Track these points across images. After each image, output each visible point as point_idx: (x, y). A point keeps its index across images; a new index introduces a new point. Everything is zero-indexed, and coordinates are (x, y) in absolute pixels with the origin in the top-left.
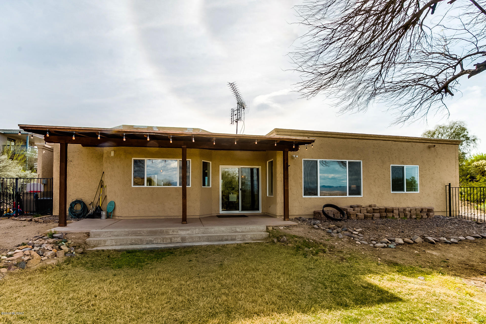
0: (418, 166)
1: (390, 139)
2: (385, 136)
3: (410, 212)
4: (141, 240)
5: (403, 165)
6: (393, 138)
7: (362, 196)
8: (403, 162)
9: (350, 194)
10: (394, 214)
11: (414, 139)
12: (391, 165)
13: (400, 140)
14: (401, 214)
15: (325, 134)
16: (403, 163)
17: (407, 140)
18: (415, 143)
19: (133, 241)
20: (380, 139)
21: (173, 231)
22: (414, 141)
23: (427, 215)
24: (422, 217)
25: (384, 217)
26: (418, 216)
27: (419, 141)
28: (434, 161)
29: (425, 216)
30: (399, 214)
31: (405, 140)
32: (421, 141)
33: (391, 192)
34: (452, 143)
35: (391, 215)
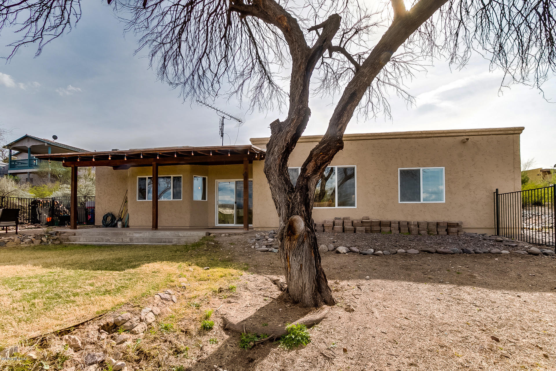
0: (444, 168)
1: (397, 137)
2: (388, 133)
3: (418, 227)
4: (102, 238)
5: (419, 168)
6: (401, 135)
7: (356, 207)
8: (418, 163)
9: (339, 205)
10: (392, 229)
11: (436, 133)
12: (399, 169)
13: (414, 136)
14: (402, 228)
15: (307, 139)
16: (418, 165)
17: (424, 135)
18: (439, 138)
19: (97, 239)
20: (382, 137)
21: (130, 234)
22: (436, 135)
23: (447, 230)
24: (438, 233)
25: (376, 231)
26: (431, 232)
27: (444, 135)
28: (473, 160)
29: (443, 232)
30: (399, 229)
31: (421, 136)
32: (448, 135)
33: (399, 202)
34: (507, 132)
35: (388, 229)
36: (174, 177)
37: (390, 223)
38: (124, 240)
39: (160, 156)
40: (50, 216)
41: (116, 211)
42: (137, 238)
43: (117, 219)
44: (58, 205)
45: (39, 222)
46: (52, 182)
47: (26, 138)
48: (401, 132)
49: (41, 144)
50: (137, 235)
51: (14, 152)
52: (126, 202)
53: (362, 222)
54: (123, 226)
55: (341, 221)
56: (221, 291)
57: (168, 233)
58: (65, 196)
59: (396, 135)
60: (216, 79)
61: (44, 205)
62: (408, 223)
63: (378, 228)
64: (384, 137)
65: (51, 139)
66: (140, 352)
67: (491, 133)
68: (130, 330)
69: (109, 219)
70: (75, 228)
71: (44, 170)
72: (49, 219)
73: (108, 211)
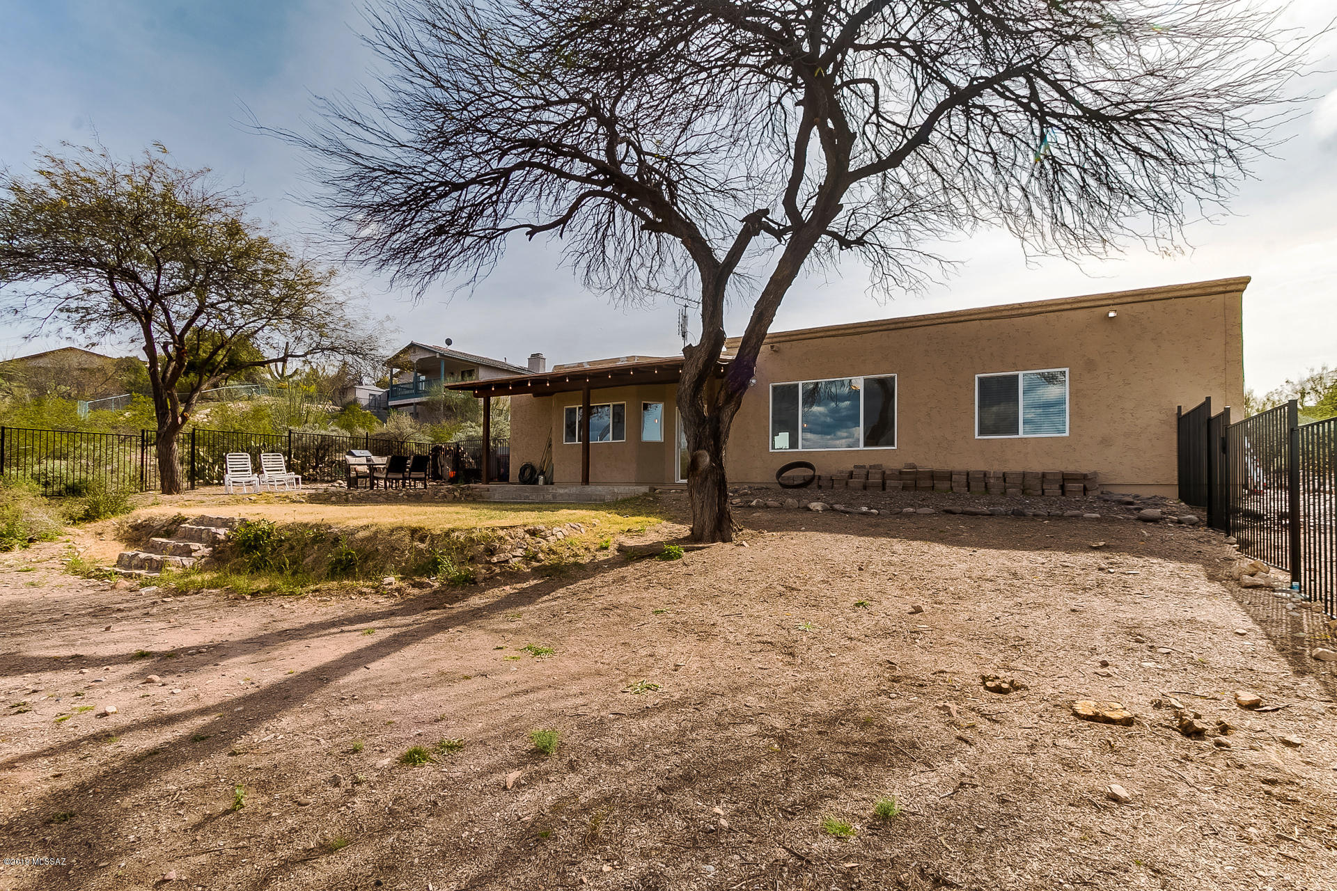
0: (1068, 369)
1: (973, 317)
3: (1004, 481)
4: (520, 495)
5: (1016, 373)
7: (894, 448)
8: (1014, 364)
9: (866, 445)
10: (954, 485)
12: (977, 376)
13: (1005, 313)
14: (972, 484)
16: (1015, 367)
17: (1027, 311)
18: (1058, 314)
19: (514, 496)
21: (553, 489)
23: (1062, 487)
24: (1043, 493)
25: (925, 489)
26: (1028, 491)
27: (1069, 306)
28: (1130, 352)
29: (1054, 489)
30: (968, 485)
31: (1020, 312)
32: (1075, 306)
33: (977, 437)
34: (1209, 290)
35: (946, 485)
36: (614, 406)
37: (951, 473)
38: (546, 496)
39: (590, 377)
40: (453, 469)
41: (536, 461)
42: (561, 495)
43: (538, 472)
44: (463, 453)
45: (440, 478)
46: (448, 418)
47: (413, 347)
48: (979, 309)
49: (431, 355)
50: (561, 491)
51: (395, 371)
52: (550, 446)
53: (901, 473)
54: (546, 483)
55: (864, 472)
56: (629, 531)
57: (600, 488)
58: (470, 439)
59: (971, 315)
60: (651, 275)
61: (447, 452)
62: (985, 475)
63: (928, 483)
64: (949, 320)
65: (444, 346)
66: (551, 550)
67: (1170, 295)
68: (545, 538)
69: (528, 472)
70: (487, 483)
71: (436, 398)
72: (451, 474)
73: (526, 461)
